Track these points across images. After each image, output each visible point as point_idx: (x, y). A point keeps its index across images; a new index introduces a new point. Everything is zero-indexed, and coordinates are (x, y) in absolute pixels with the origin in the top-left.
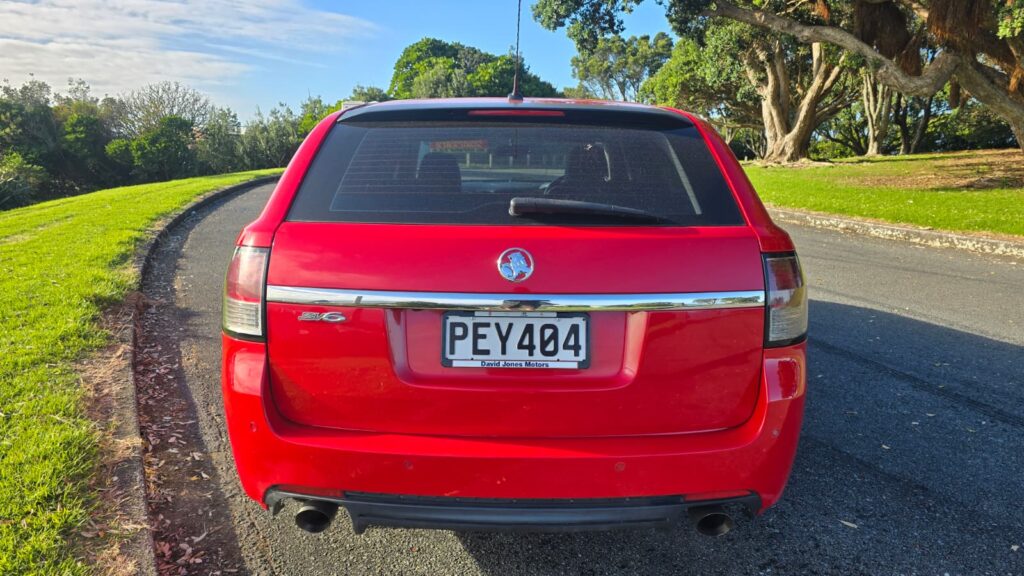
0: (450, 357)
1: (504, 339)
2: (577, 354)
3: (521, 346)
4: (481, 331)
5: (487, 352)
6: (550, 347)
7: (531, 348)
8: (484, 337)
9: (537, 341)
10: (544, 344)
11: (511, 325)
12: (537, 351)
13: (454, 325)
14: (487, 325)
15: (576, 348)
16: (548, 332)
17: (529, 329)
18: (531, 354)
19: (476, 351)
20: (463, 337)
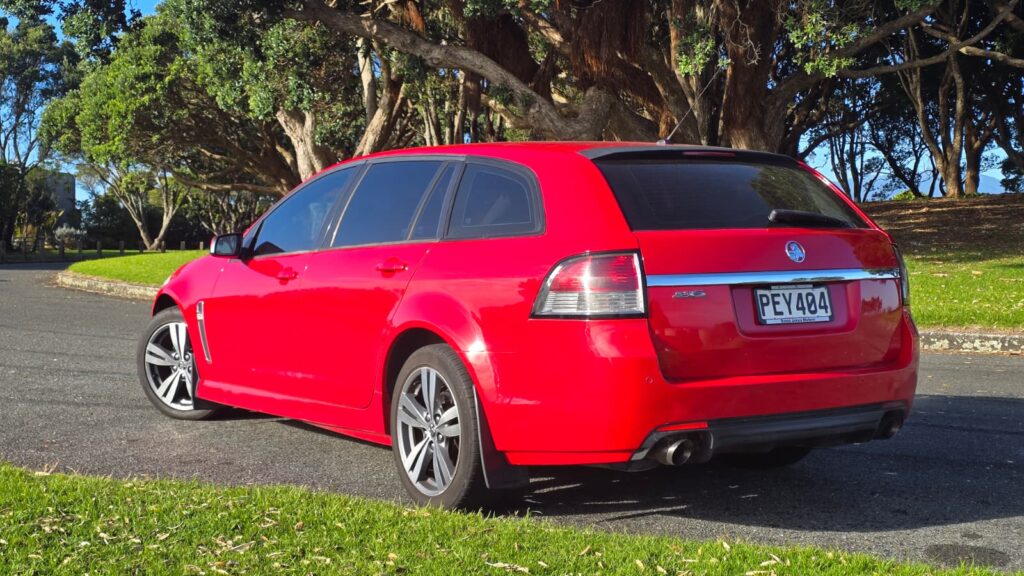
0: (764, 318)
1: (789, 304)
2: (827, 312)
3: (798, 309)
4: (776, 299)
5: (781, 313)
6: (813, 308)
7: (803, 309)
8: (778, 303)
9: (805, 305)
10: (809, 306)
11: (790, 294)
12: (807, 311)
13: (762, 296)
14: (778, 295)
15: (825, 307)
16: (810, 298)
17: (800, 296)
18: (804, 313)
19: (777, 313)
20: (767, 304)
